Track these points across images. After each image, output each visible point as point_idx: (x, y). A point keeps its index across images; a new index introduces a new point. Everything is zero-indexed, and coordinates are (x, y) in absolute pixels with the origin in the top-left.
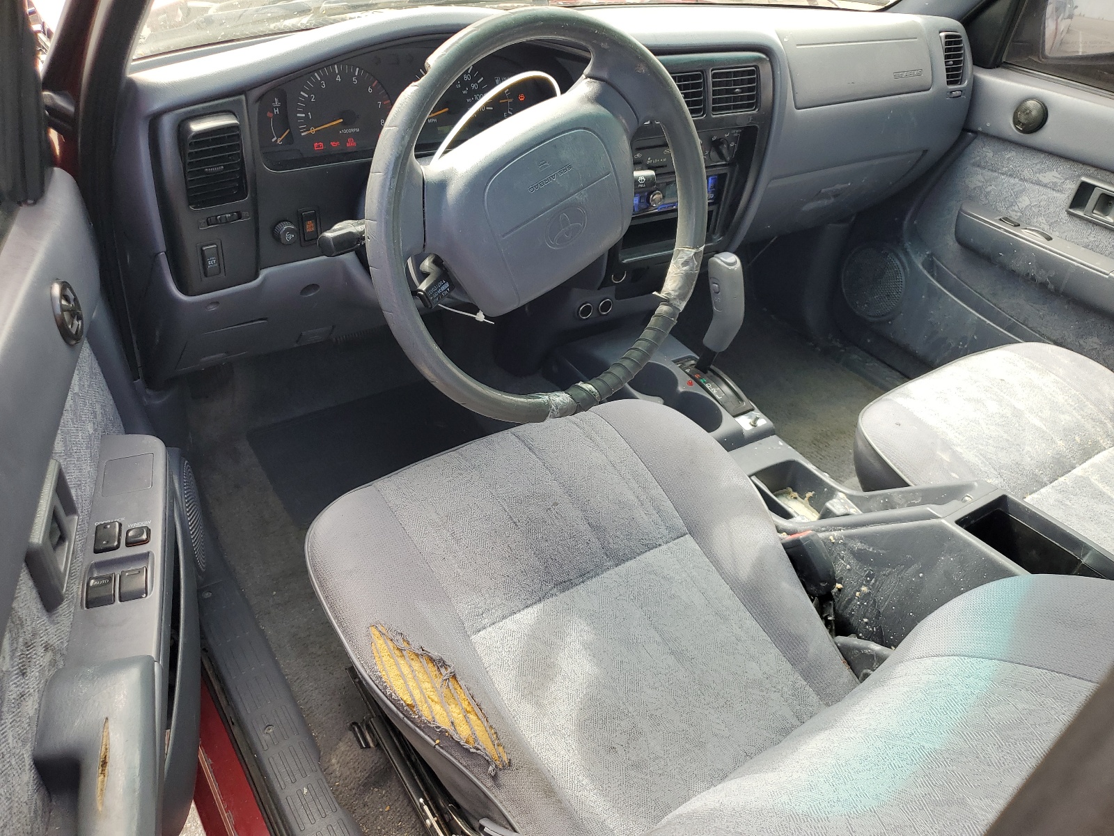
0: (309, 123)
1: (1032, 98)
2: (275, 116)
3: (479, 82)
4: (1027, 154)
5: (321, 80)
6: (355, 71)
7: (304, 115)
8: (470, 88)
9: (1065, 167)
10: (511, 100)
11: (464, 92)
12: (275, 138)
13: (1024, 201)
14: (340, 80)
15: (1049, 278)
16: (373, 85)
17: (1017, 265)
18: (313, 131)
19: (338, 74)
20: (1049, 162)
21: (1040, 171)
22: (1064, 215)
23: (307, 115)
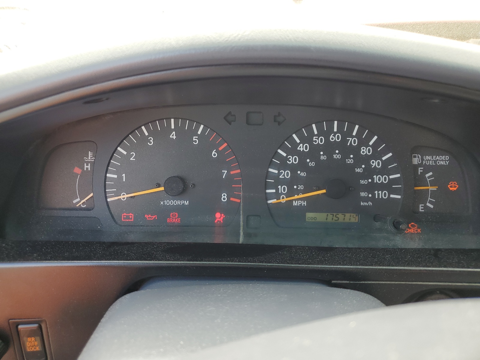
0: (121, 188)
2: (84, 173)
3: (384, 158)
5: (148, 136)
6: (197, 128)
7: (116, 176)
8: (368, 165)
10: (434, 188)
11: (358, 170)
12: (78, 199)
14: (174, 137)
16: (220, 149)
18: (124, 196)
19: (174, 130)
23: (120, 177)
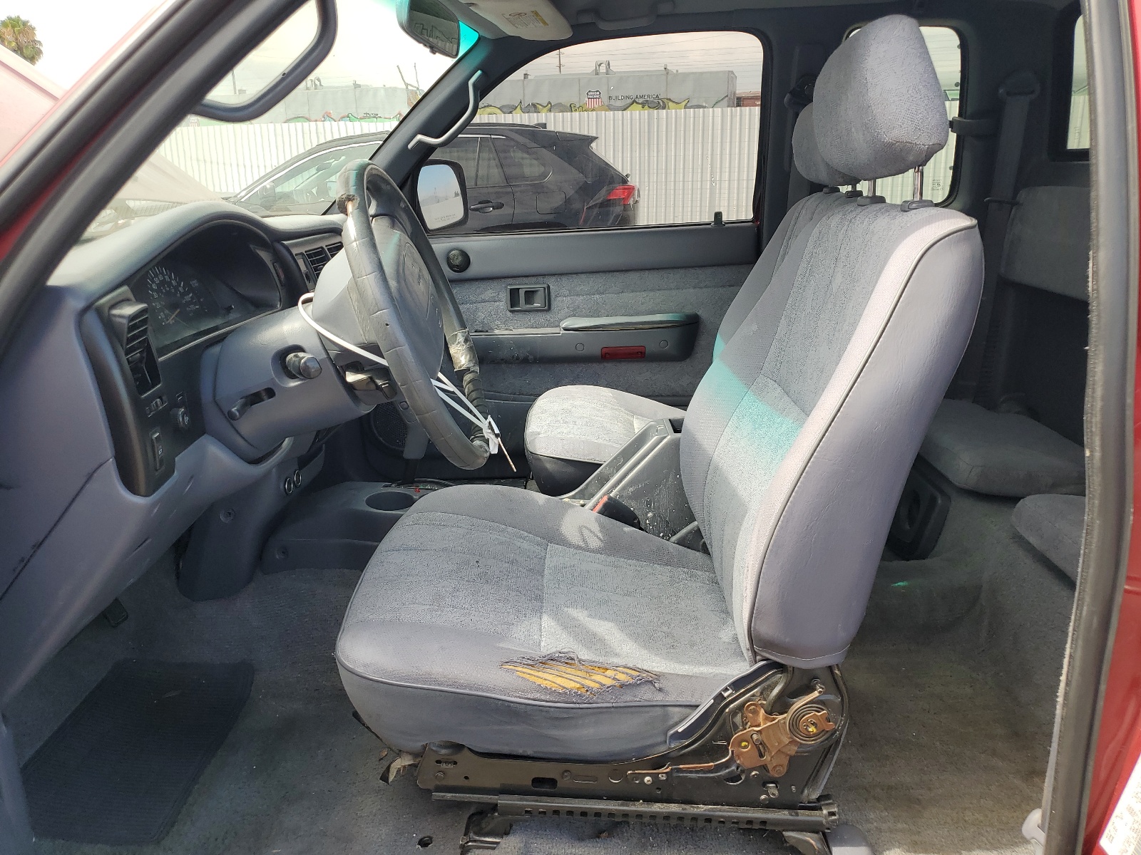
1: (452, 250)
4: (467, 285)
9: (495, 284)
13: (481, 315)
15: (528, 352)
17: (504, 354)
20: (482, 285)
21: (481, 293)
22: (509, 314)
